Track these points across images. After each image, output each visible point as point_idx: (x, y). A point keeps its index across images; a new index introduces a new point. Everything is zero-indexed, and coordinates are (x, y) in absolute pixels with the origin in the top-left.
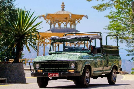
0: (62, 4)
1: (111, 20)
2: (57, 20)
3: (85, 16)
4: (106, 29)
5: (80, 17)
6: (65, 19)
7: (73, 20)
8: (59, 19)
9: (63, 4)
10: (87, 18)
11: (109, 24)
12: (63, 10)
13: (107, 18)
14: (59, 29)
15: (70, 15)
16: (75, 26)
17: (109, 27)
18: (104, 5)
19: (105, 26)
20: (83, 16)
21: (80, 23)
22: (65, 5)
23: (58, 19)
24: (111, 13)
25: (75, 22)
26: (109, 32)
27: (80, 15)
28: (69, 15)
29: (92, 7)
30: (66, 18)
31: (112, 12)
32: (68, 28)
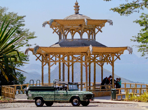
0: (75, 5)
1: (144, 27)
2: (68, 29)
3: (109, 22)
4: (135, 41)
5: (101, 23)
6: (79, 27)
7: (92, 27)
8: (71, 27)
9: (77, 4)
10: (111, 23)
11: (138, 34)
12: (77, 13)
13: (138, 24)
14: (71, 42)
15: (86, 21)
16: (95, 36)
17: (138, 38)
18: (128, 6)
19: (133, 37)
20: (106, 21)
21: (101, 32)
22: (79, 6)
23: (69, 27)
24: (142, 17)
25: (94, 31)
26: (140, 45)
27: (102, 20)
28: (84, 20)
29: (110, 10)
30: (81, 25)
31: (144, 15)
32: (84, 39)
